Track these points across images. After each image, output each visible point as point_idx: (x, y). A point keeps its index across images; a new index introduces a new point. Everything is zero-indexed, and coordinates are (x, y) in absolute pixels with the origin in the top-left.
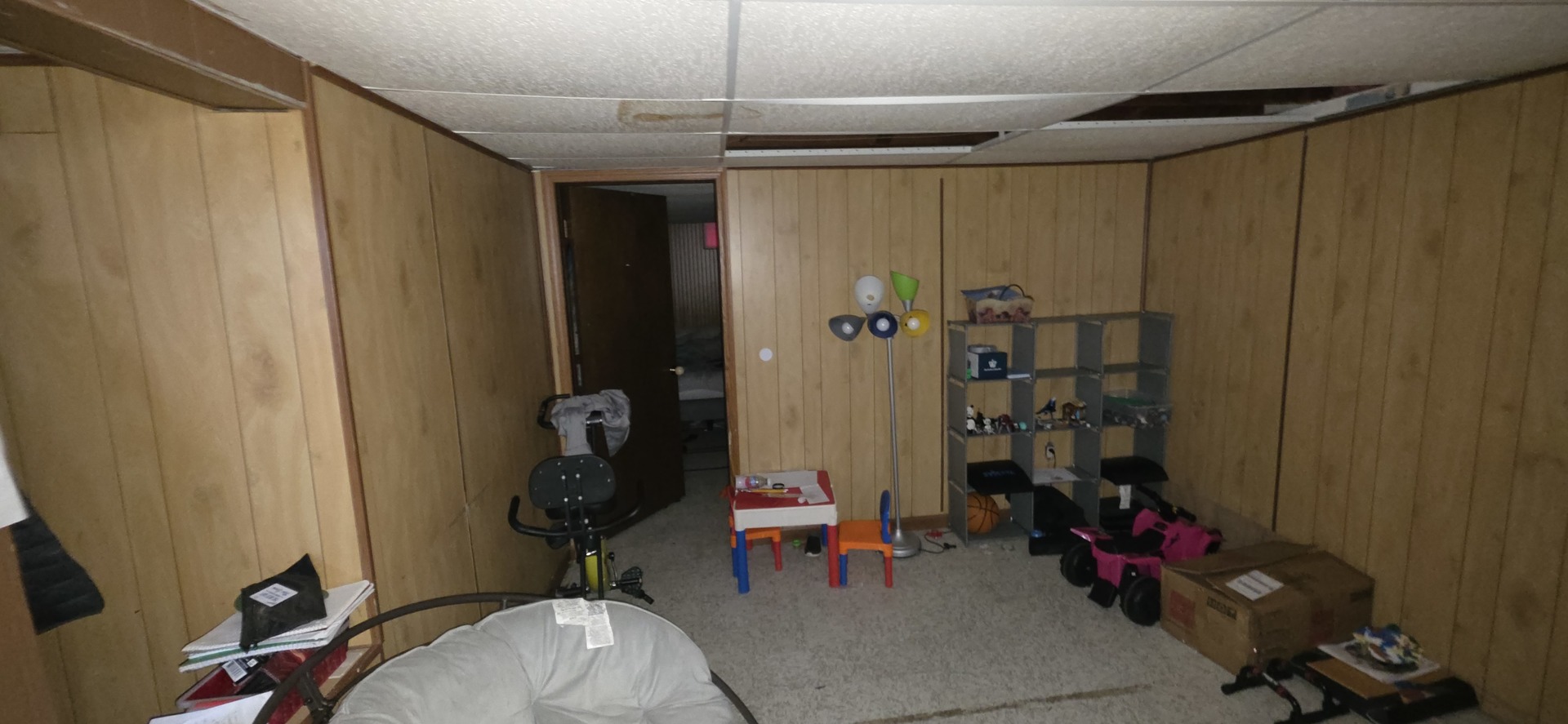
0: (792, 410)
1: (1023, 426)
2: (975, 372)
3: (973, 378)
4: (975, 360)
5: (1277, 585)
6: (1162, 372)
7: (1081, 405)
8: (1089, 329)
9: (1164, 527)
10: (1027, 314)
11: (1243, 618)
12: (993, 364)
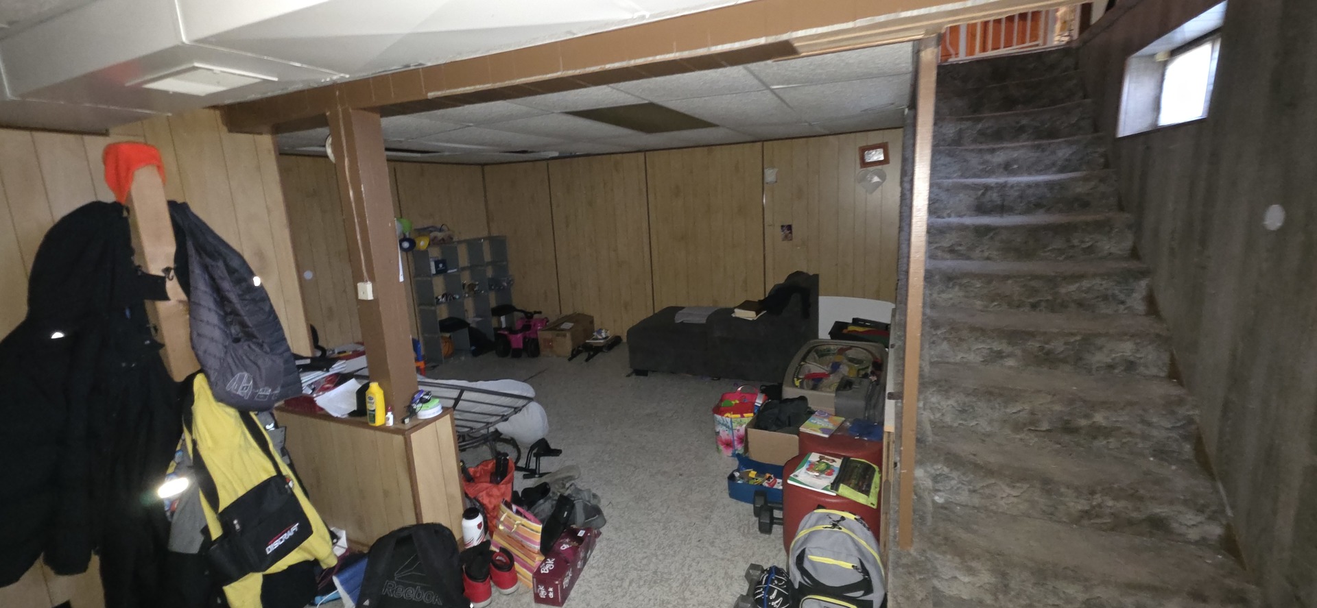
0: (330, 309)
1: (457, 297)
2: (433, 271)
3: (434, 275)
4: (433, 264)
5: (573, 324)
6: (504, 263)
7: (477, 283)
8: (473, 245)
9: (530, 322)
10: (452, 239)
11: (568, 335)
12: (441, 266)
